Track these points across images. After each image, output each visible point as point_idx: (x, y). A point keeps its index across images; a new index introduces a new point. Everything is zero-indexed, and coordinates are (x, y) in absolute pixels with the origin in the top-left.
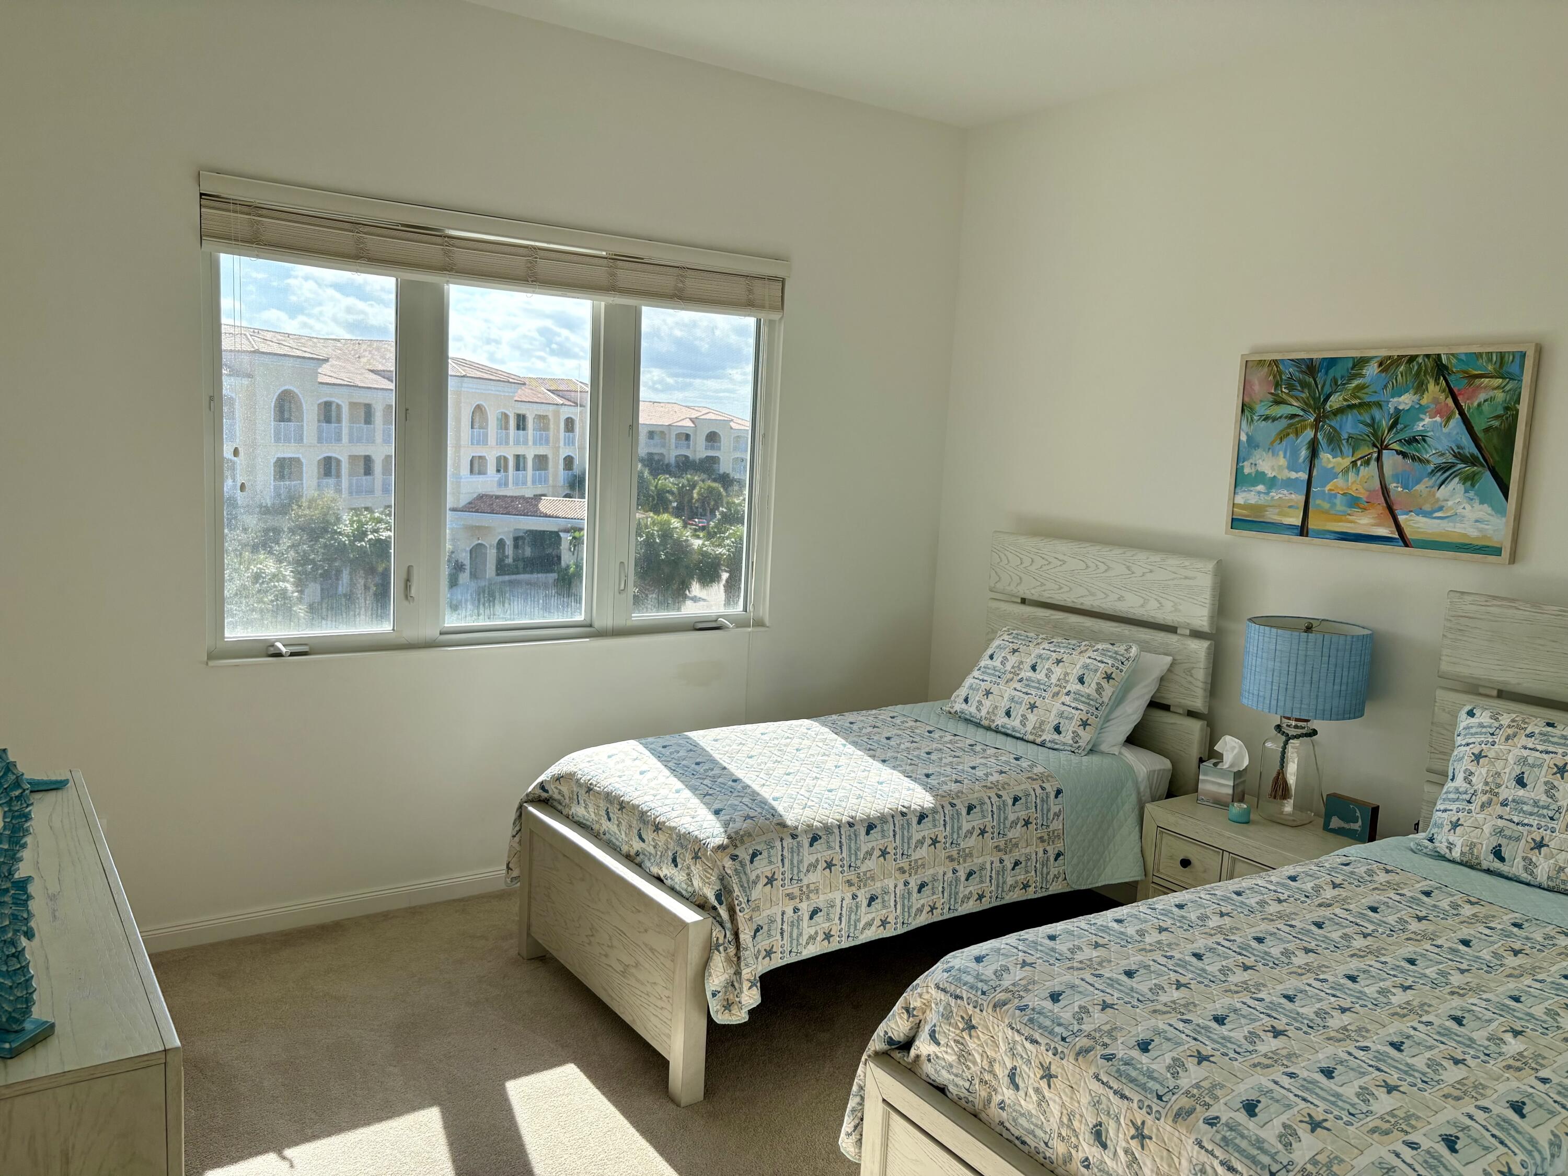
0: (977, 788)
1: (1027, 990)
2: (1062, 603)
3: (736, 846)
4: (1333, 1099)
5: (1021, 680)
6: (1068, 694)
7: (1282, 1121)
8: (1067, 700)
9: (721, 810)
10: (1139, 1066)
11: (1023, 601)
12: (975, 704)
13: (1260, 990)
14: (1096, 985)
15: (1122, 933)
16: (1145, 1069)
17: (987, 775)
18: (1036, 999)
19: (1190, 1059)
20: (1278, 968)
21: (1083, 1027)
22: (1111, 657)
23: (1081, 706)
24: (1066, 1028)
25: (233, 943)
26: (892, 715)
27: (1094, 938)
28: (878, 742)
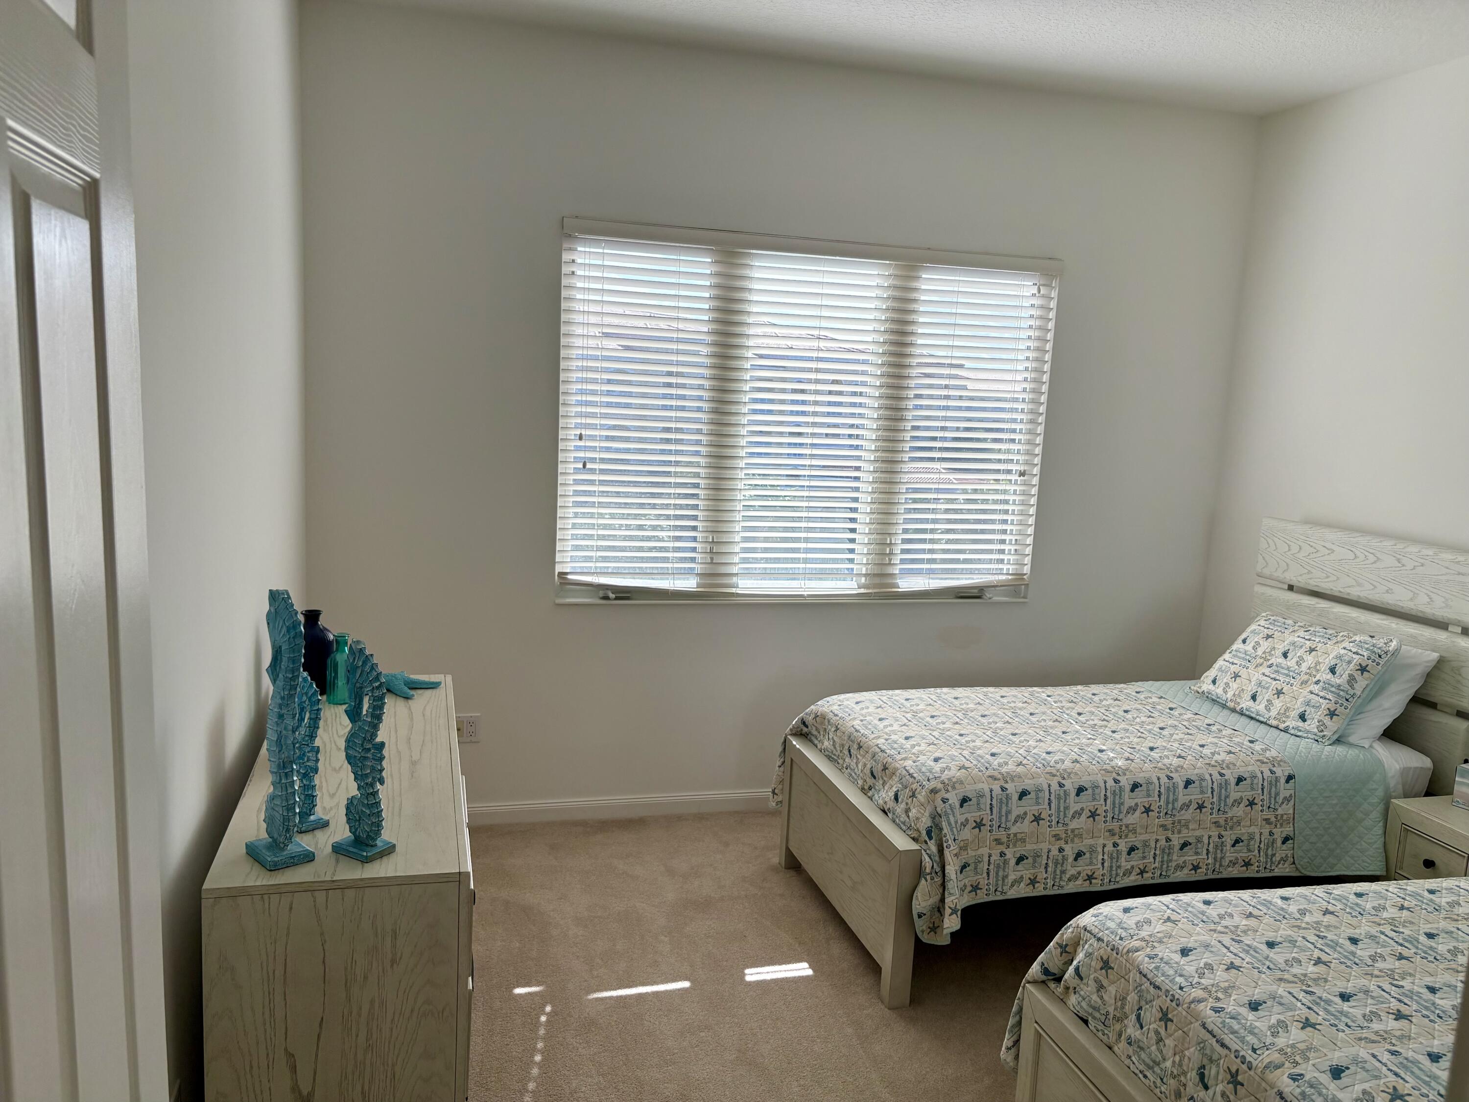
0: (1199, 764)
1: (1160, 942)
2: (1328, 592)
3: (948, 791)
4: (1428, 1079)
5: (1270, 666)
6: (1318, 682)
7: (1364, 1087)
8: (1316, 688)
9: (940, 758)
10: (1243, 1021)
11: (1291, 588)
12: (1222, 685)
13: (1404, 978)
14: (1232, 948)
15: (1282, 909)
16: (1248, 1024)
17: (1213, 754)
18: (1167, 950)
19: (1295, 1023)
20: (1436, 963)
21: (1203, 981)
22: (1367, 649)
23: (1330, 696)
24: (1186, 980)
25: (564, 824)
26: (1138, 690)
27: (1251, 909)
28: (1115, 714)
